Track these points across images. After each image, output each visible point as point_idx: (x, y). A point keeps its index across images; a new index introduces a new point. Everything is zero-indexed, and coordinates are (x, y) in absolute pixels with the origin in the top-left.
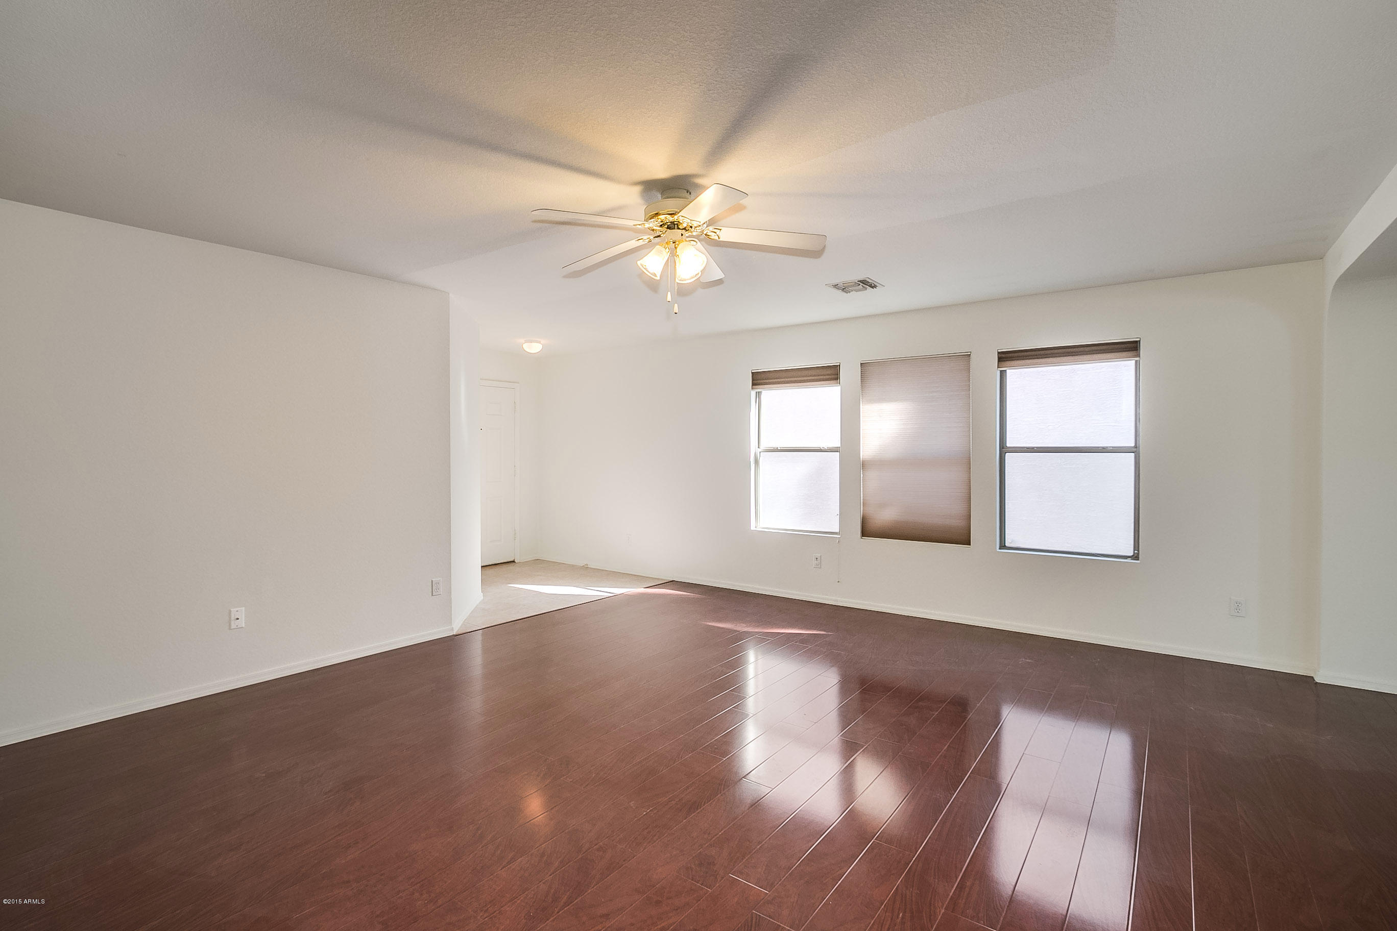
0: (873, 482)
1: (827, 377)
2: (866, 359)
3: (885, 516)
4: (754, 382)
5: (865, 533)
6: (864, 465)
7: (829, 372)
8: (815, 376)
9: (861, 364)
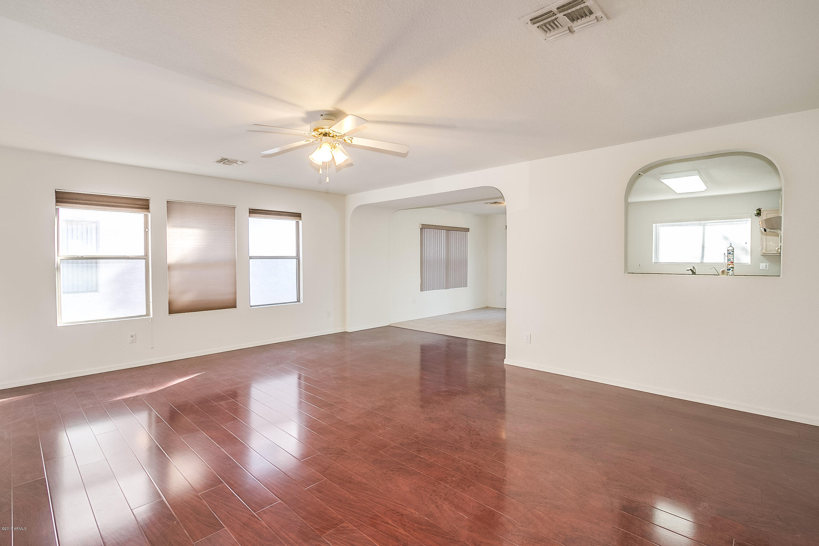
0: (176, 277)
1: (139, 206)
2: (171, 199)
3: (185, 299)
4: (58, 200)
5: (172, 311)
6: (170, 268)
7: (140, 203)
8: (127, 204)
9: (167, 201)
